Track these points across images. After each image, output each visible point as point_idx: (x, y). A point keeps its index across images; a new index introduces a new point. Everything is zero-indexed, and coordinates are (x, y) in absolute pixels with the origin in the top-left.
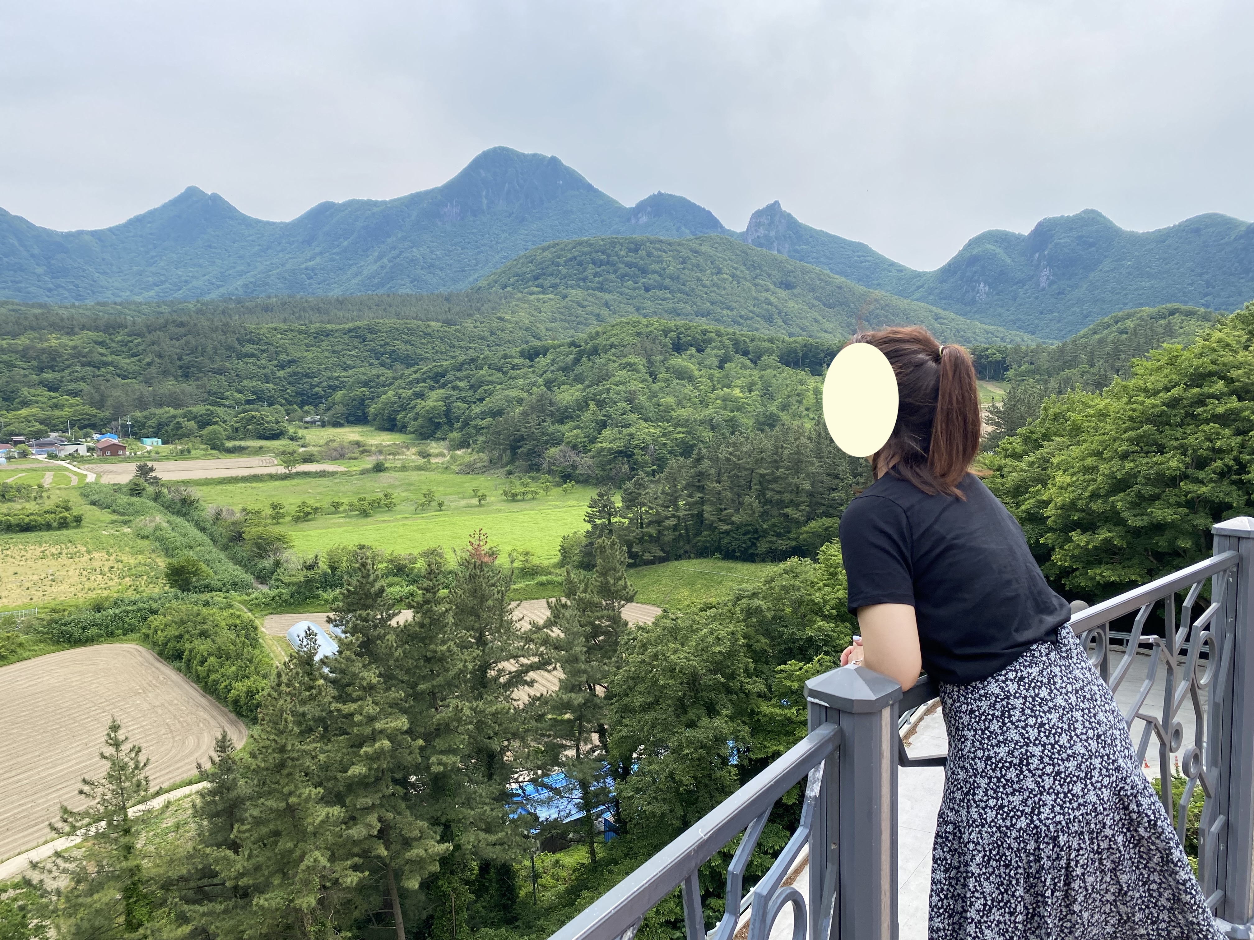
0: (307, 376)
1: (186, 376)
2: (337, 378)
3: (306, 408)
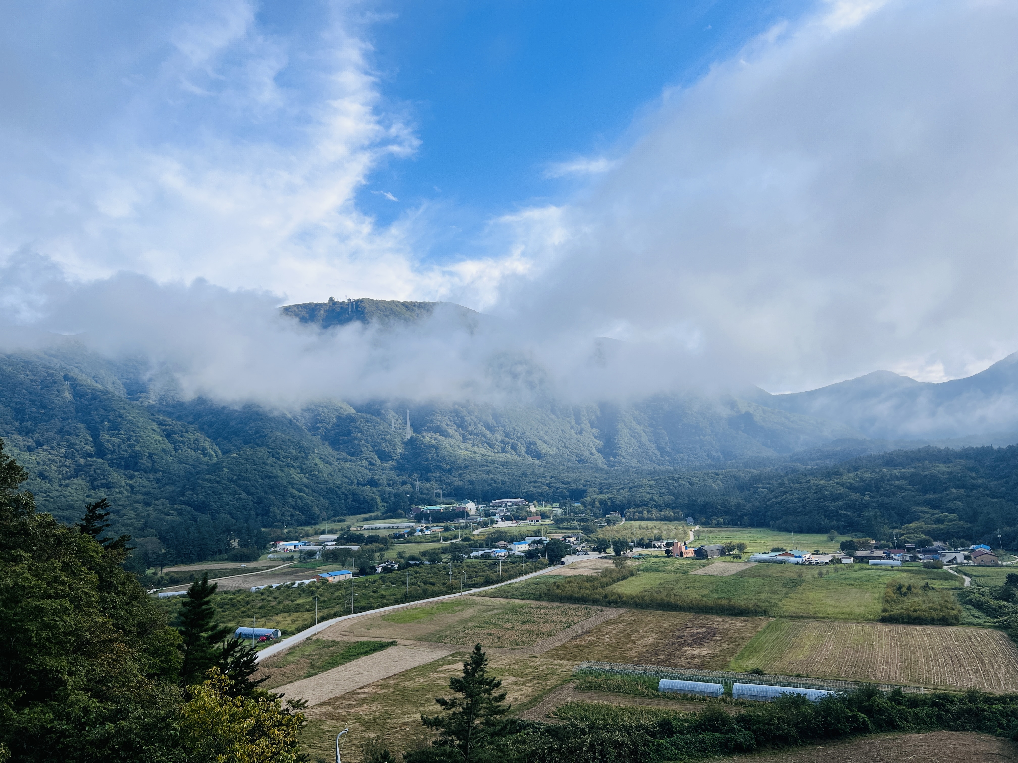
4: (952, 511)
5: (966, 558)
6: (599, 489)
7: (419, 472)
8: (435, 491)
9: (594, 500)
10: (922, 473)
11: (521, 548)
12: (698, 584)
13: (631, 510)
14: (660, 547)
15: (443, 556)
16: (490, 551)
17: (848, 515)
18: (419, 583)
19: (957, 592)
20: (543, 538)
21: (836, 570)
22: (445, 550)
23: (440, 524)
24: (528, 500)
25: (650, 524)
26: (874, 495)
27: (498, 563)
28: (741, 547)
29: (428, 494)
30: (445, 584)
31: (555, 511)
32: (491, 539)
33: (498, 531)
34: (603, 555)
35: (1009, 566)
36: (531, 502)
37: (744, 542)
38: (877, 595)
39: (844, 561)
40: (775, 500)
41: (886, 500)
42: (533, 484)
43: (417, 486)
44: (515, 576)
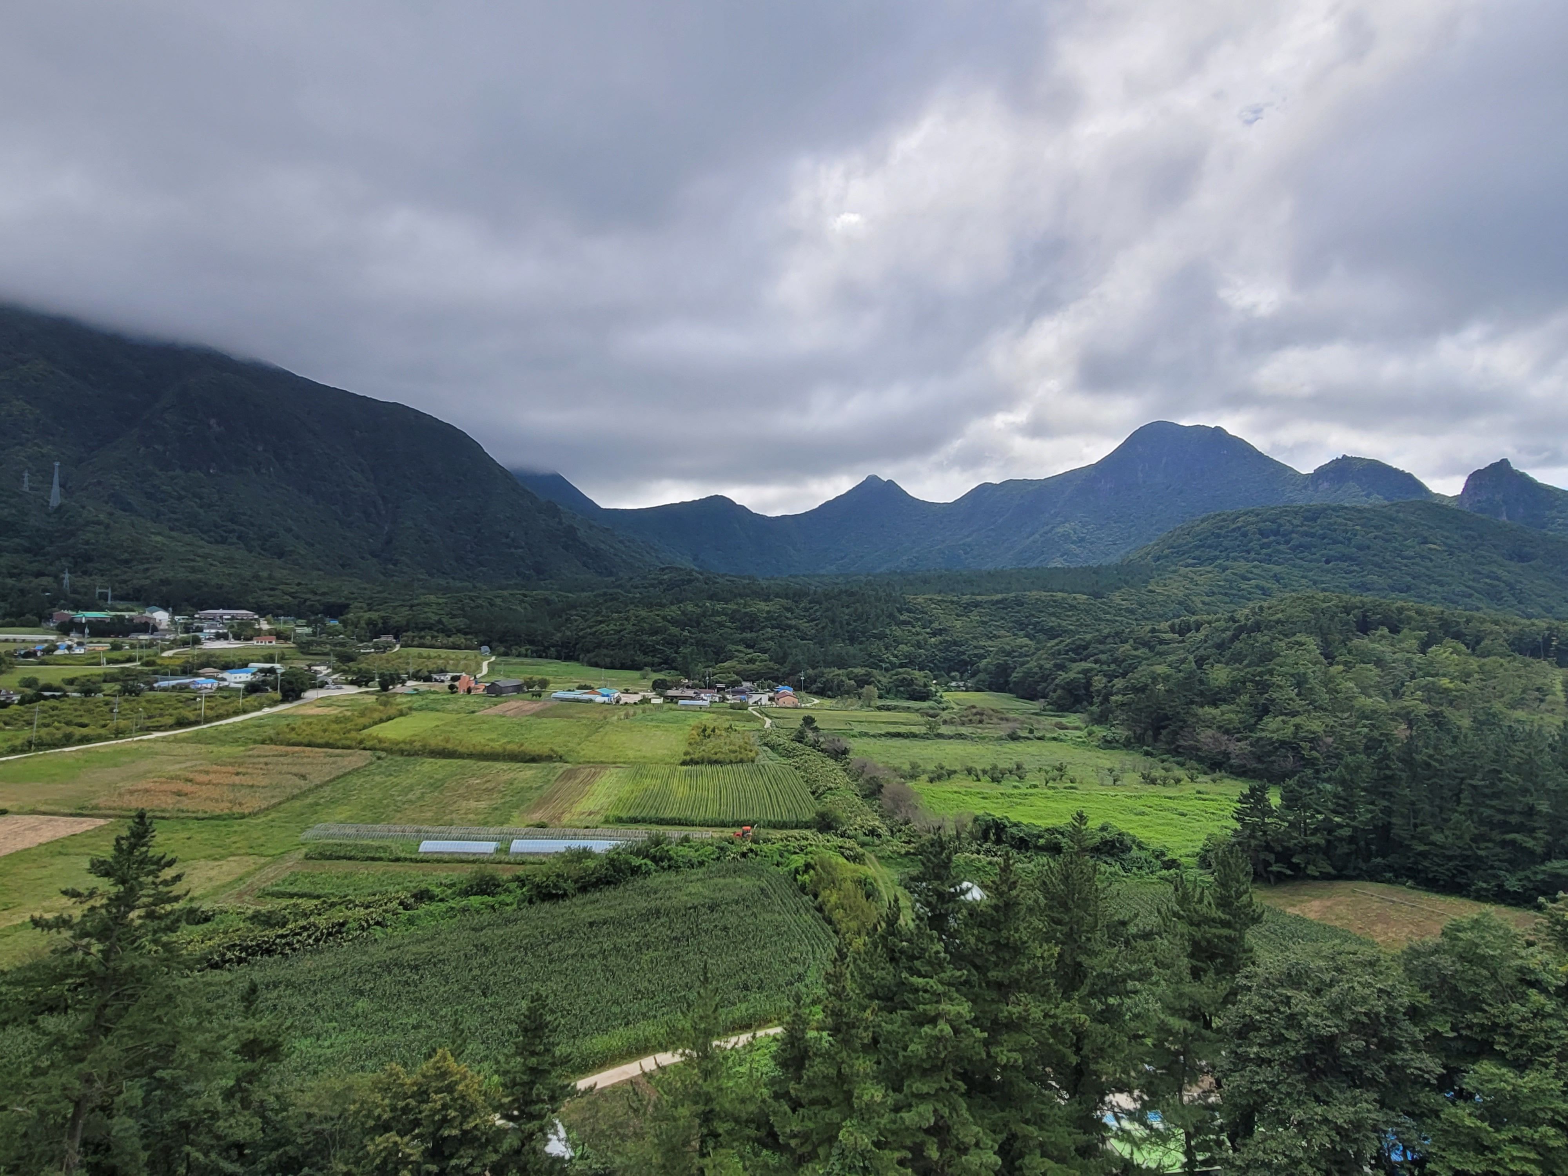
0: (955, 643)
1: (852, 640)
2: (983, 647)
3: (953, 674)
4: (765, 652)
5: (771, 699)
6: (368, 605)
7: (70, 559)
8: (98, 591)
9: (359, 618)
10: (743, 610)
11: (237, 679)
12: (485, 726)
13: (410, 633)
14: (443, 681)
15: (106, 686)
16: (187, 681)
17: (664, 651)
18: (56, 724)
19: (757, 733)
20: (277, 666)
21: (644, 711)
22: (109, 678)
23: (103, 640)
24: (257, 613)
25: (433, 652)
26: (692, 630)
27: (201, 697)
28: (544, 684)
29: (86, 594)
30: (104, 726)
31: (299, 630)
32: (192, 665)
33: (204, 654)
34: (363, 689)
35: (806, 708)
36: (263, 616)
37: (547, 678)
38: (681, 738)
39: (653, 701)
40: (588, 630)
41: (705, 637)
42: (268, 592)
43: (66, 581)
44: (228, 716)
